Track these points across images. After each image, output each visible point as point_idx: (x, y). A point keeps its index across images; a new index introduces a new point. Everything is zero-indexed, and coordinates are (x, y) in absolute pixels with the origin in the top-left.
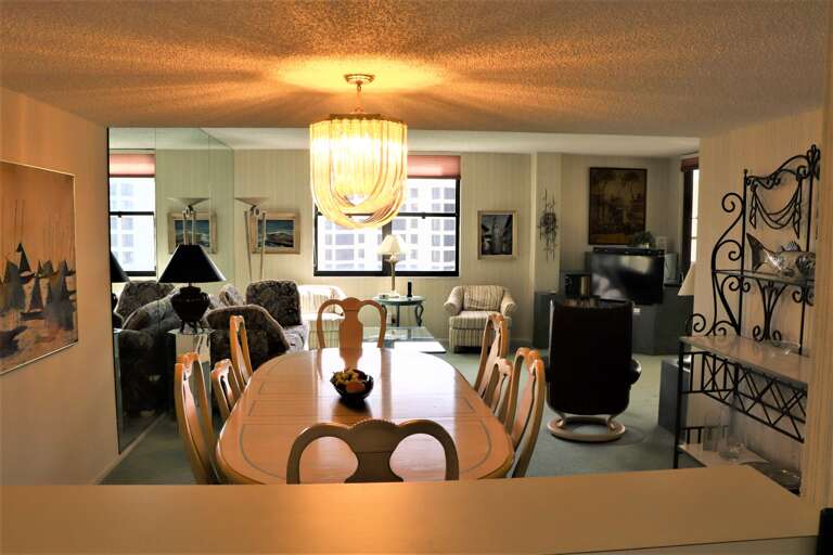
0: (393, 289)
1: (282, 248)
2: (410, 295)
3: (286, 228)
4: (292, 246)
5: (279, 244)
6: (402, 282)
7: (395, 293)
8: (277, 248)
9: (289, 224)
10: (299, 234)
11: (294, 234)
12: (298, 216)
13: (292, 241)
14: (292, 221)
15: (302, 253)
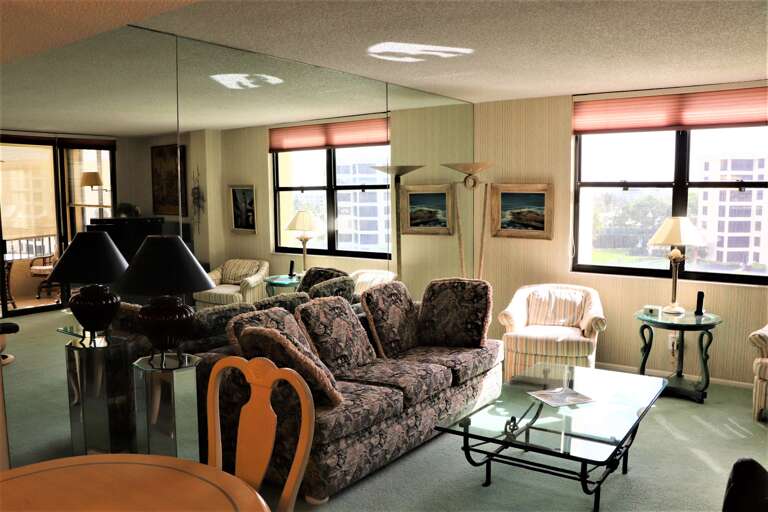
0: (674, 301)
1: (531, 232)
2: (699, 312)
3: (535, 204)
4: (542, 229)
5: (526, 226)
6: (688, 289)
7: (677, 308)
8: (524, 231)
9: (539, 199)
10: (552, 212)
11: (545, 213)
12: (550, 187)
13: (543, 222)
14: (543, 195)
15: (554, 239)
